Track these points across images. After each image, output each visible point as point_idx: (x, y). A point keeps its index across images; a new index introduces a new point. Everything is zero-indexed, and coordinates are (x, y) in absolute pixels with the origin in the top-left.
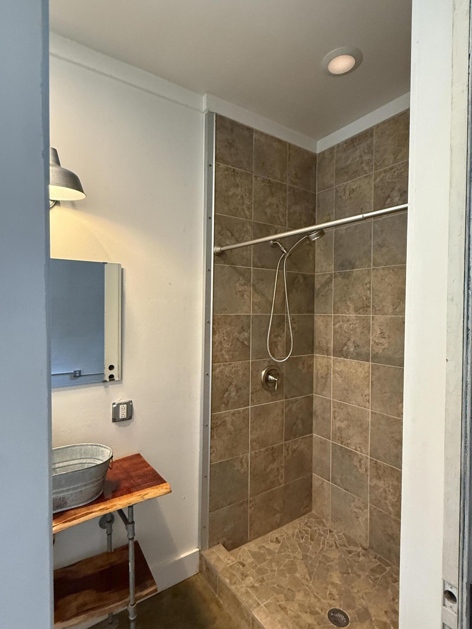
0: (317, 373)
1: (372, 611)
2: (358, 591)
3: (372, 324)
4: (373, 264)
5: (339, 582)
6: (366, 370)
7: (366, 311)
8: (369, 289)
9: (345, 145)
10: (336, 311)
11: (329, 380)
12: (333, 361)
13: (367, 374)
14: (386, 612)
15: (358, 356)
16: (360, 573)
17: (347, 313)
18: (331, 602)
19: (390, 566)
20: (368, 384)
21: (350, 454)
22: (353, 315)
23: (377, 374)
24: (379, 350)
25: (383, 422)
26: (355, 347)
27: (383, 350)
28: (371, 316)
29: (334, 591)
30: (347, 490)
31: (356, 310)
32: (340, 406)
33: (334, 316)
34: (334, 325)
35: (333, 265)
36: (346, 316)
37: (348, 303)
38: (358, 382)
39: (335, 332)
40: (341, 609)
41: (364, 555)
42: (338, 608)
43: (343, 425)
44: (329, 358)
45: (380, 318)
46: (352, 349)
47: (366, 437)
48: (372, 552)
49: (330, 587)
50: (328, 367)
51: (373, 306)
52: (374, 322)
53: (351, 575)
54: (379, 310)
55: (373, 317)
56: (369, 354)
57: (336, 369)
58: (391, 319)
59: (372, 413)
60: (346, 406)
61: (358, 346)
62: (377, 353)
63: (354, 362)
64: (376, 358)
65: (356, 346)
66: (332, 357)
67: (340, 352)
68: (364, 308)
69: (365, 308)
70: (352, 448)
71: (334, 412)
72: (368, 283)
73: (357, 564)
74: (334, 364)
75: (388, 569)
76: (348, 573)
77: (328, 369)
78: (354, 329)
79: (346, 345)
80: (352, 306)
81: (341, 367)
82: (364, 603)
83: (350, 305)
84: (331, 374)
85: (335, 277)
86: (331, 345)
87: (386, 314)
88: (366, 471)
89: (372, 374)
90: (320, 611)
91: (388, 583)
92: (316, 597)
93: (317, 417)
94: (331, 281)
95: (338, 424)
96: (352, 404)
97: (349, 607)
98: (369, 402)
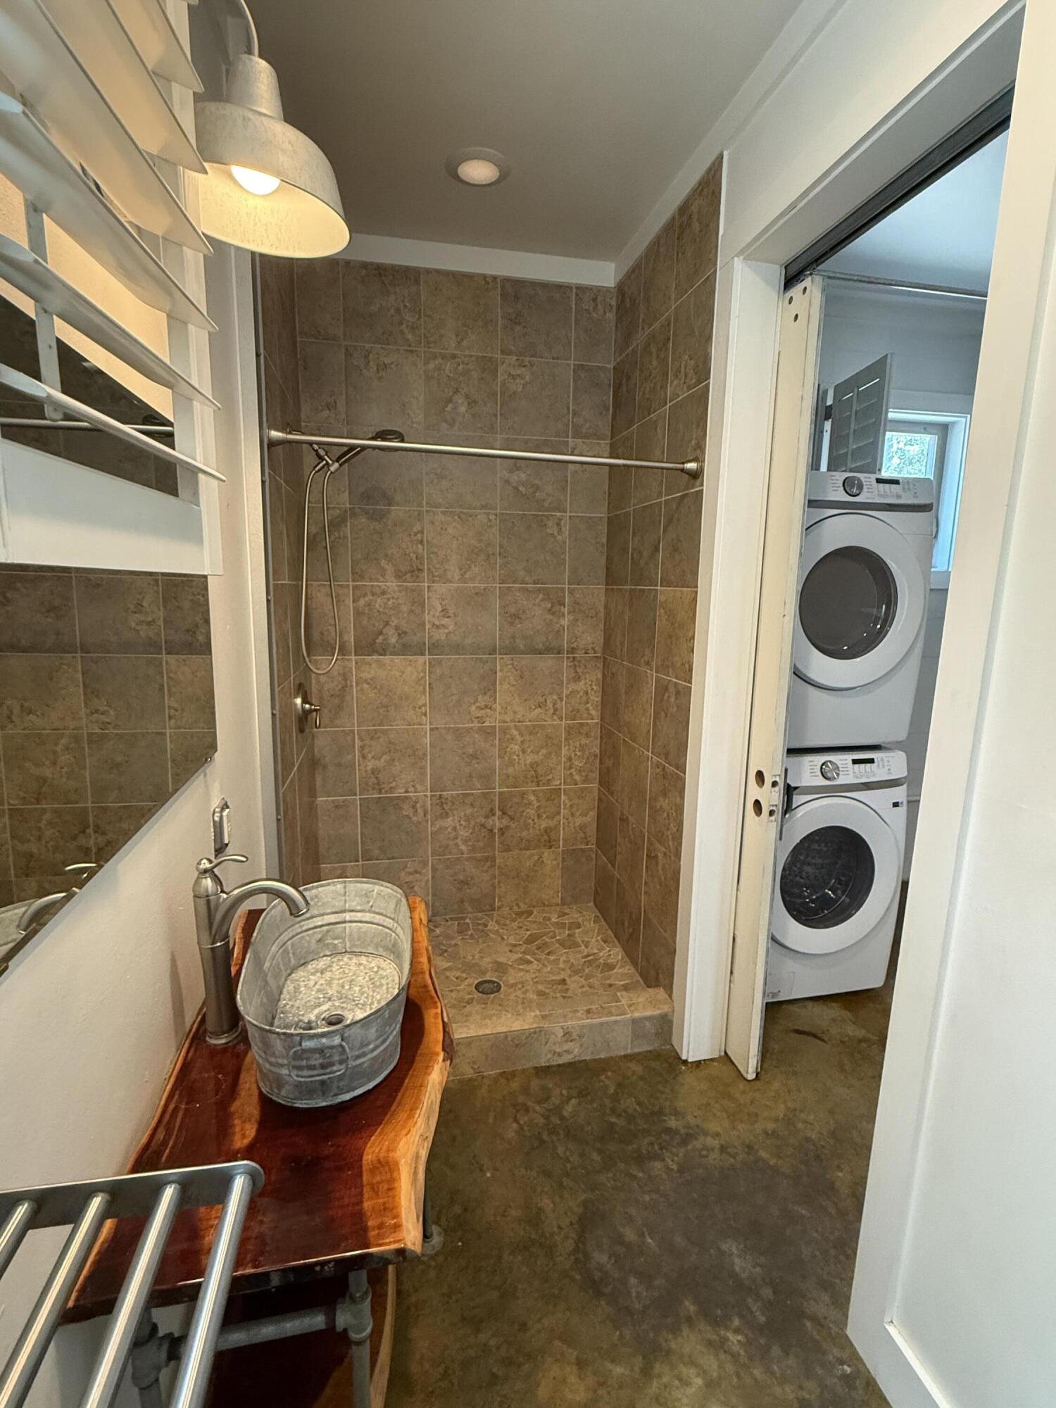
0: (320, 691)
1: (502, 959)
2: (473, 956)
3: (428, 598)
4: (427, 503)
5: (449, 964)
6: (420, 668)
7: (418, 577)
8: (421, 542)
9: (364, 272)
10: (358, 575)
11: (348, 698)
12: (356, 663)
13: (422, 675)
14: (510, 951)
15: (406, 649)
16: (453, 942)
17: (382, 579)
18: (467, 982)
19: (466, 918)
20: (425, 689)
21: (396, 803)
22: (392, 584)
23: (438, 671)
24: (440, 635)
25: (449, 737)
26: (399, 635)
27: (448, 634)
28: (426, 585)
29: (458, 974)
30: (393, 858)
31: (399, 576)
32: (373, 736)
33: (355, 588)
34: (353, 602)
35: (347, 492)
36: (380, 587)
37: (383, 563)
38: (406, 689)
39: (358, 613)
40: (480, 980)
41: (436, 927)
42: (476, 982)
43: (381, 764)
44: (348, 660)
45: (440, 588)
46: (393, 640)
47: (424, 768)
48: (438, 918)
49: (448, 973)
50: (345, 676)
51: (429, 569)
52: (430, 594)
53: (449, 950)
54: (440, 576)
55: (429, 587)
56: (425, 644)
57: (363, 675)
58: (458, 587)
59: (431, 730)
60: (385, 732)
61: (405, 633)
62: (437, 641)
63: (398, 660)
64: (435, 648)
65: (402, 634)
66: (353, 657)
67: (369, 646)
68: (413, 572)
69: (416, 572)
70: (400, 792)
71: (362, 747)
72: (418, 532)
73: (441, 938)
74: (358, 669)
75: (467, 921)
76: (446, 951)
77: (346, 680)
78: (396, 607)
79: (381, 633)
80: (390, 569)
81: (372, 672)
82: (488, 959)
83: (387, 567)
84: (352, 686)
85: (354, 515)
86: (351, 639)
87: (451, 582)
88: (425, 815)
89: (430, 672)
90: (471, 996)
91: (482, 931)
92: (451, 991)
93: (325, 767)
94: (344, 520)
95: (371, 765)
96: (397, 725)
97: (484, 973)
98: (425, 715)
